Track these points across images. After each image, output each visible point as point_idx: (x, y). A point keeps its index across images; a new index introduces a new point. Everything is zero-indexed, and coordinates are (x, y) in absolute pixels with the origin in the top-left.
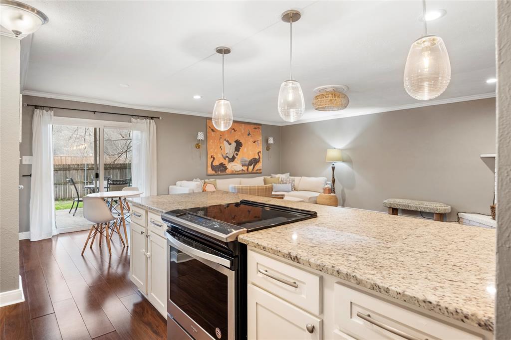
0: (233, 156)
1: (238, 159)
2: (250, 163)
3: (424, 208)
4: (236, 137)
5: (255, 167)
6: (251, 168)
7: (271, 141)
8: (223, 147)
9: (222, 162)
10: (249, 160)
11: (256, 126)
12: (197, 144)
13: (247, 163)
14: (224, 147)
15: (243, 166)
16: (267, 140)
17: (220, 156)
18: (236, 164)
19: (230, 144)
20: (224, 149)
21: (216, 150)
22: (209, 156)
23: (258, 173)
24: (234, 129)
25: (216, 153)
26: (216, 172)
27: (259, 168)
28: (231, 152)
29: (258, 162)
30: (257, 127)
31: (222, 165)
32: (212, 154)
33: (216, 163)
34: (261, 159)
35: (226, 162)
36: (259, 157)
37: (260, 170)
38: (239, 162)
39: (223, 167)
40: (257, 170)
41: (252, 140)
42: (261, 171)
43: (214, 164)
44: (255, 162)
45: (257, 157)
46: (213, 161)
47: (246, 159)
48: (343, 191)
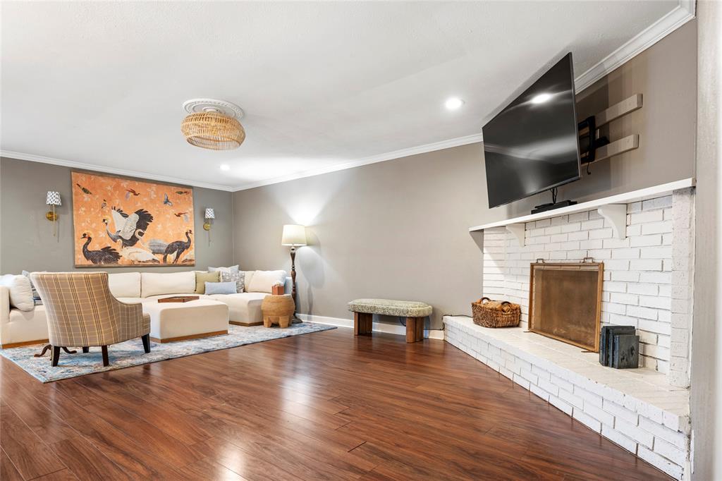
0: (134, 237)
1: (144, 241)
2: (170, 249)
3: (393, 310)
4: (139, 204)
5: (181, 256)
6: (171, 258)
7: (210, 214)
8: (109, 221)
9: (109, 245)
10: (167, 244)
11: (180, 189)
12: (51, 213)
13: (164, 249)
14: (113, 220)
15: (154, 253)
16: (204, 213)
17: (103, 235)
18: (139, 250)
19: (126, 216)
20: (113, 224)
21: (94, 225)
22: (79, 234)
23: (189, 265)
24: (134, 192)
25: (95, 231)
26: (94, 261)
27: (189, 258)
28: (127, 229)
29: (187, 247)
30: (183, 190)
31: (107, 250)
32: (85, 232)
33: (95, 247)
34: (193, 244)
35: (117, 247)
36: (189, 241)
37: (191, 260)
38: (147, 246)
39: (111, 253)
40: (183, 262)
41: (172, 211)
42: (193, 263)
43: (90, 248)
44: (180, 247)
45: (185, 240)
46: (87, 244)
47: (161, 242)
48: (309, 291)
